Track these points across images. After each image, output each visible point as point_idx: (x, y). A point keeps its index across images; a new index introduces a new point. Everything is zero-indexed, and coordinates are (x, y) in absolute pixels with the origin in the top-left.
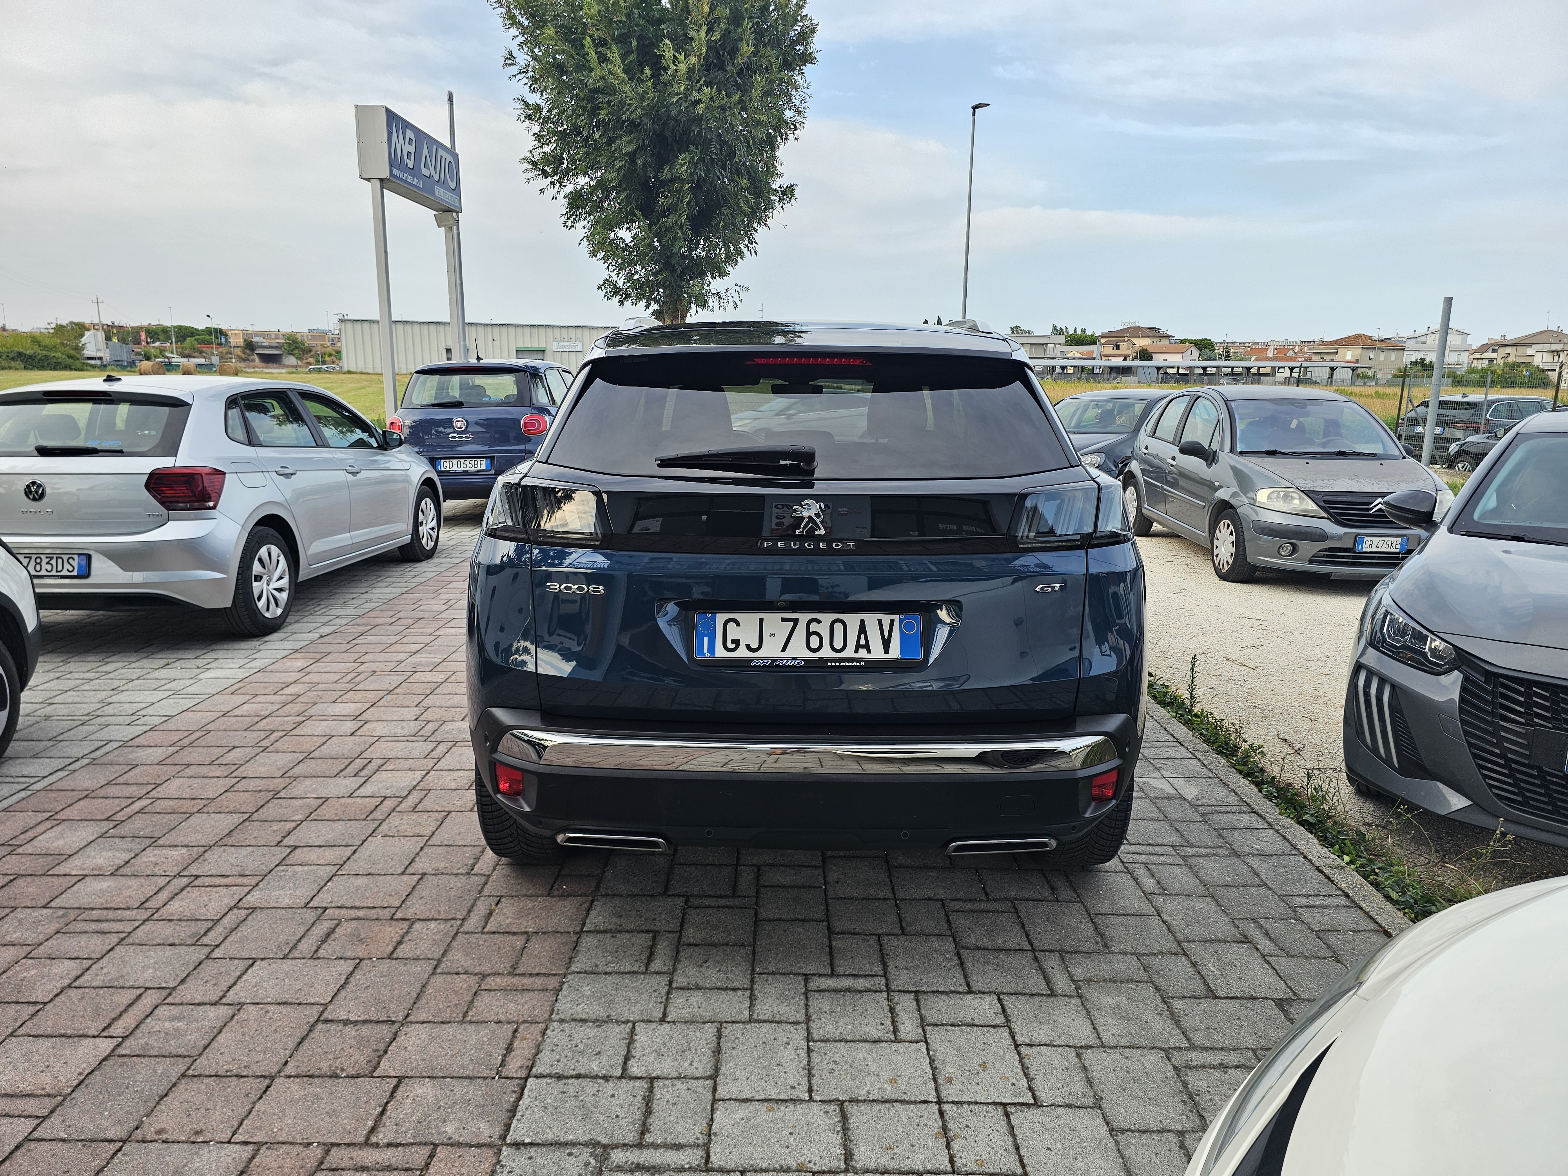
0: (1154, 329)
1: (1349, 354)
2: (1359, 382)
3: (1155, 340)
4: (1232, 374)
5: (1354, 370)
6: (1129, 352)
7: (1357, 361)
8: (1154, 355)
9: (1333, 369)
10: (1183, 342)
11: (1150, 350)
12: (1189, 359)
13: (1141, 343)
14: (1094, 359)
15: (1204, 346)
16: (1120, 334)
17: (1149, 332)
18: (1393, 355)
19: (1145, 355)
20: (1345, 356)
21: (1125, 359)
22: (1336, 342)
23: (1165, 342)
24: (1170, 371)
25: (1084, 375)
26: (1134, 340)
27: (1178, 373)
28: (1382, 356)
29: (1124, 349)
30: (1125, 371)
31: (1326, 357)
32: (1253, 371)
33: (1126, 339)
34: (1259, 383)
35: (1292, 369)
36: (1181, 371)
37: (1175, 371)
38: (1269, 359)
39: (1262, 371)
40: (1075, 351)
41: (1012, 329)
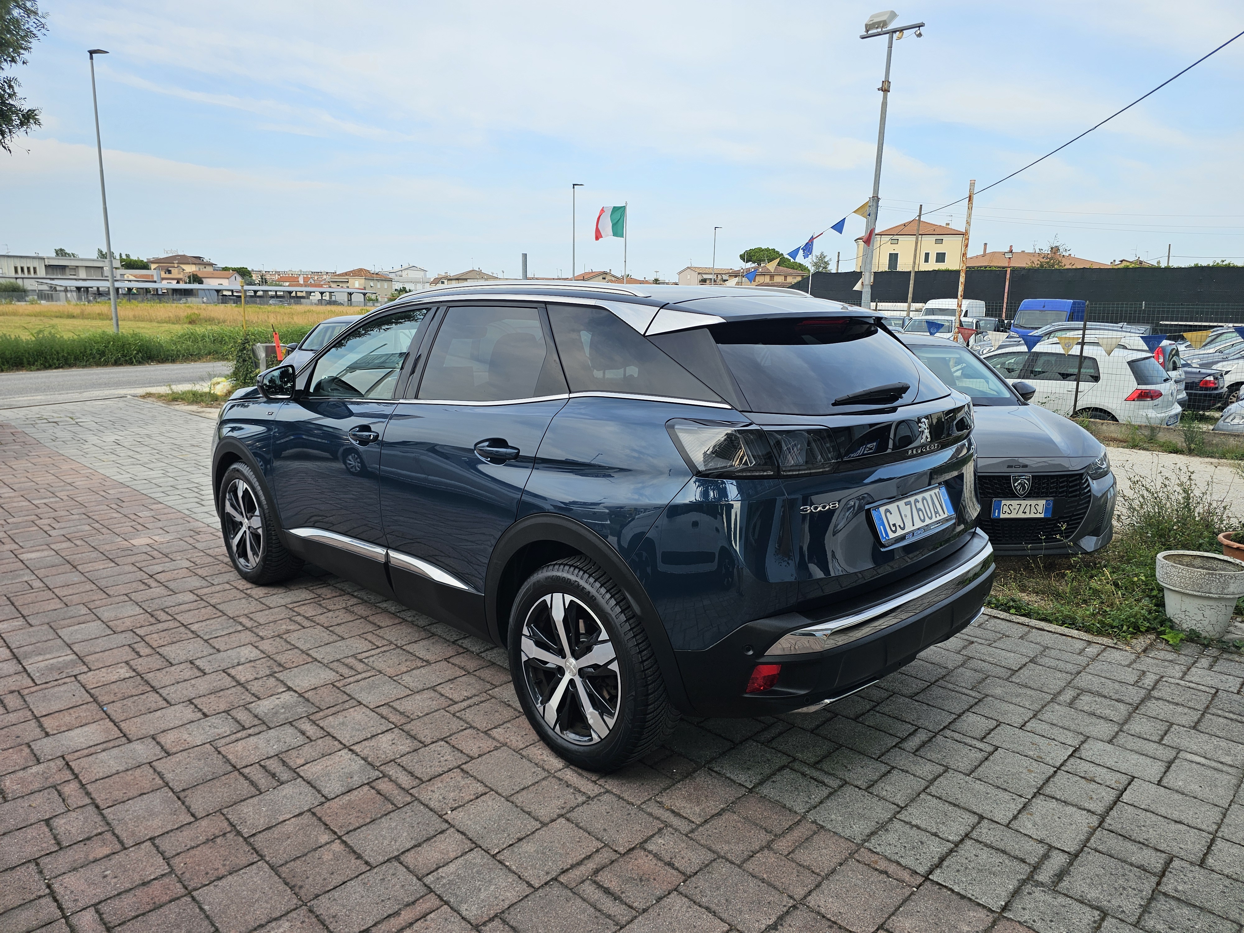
0: (199, 258)
1: (357, 284)
2: (371, 303)
3: (202, 267)
4: (277, 296)
5: (365, 294)
6: (181, 276)
7: (365, 289)
8: (204, 280)
9: (350, 294)
10: (225, 269)
11: (200, 275)
12: (235, 284)
13: (190, 269)
14: (155, 282)
15: (243, 273)
16: (170, 260)
17: (194, 260)
18: (386, 285)
19: (196, 279)
20: (354, 284)
21: (178, 282)
22: (346, 274)
23: (209, 269)
24: (225, 293)
25: (149, 296)
26: (184, 266)
27: (233, 295)
28: (379, 285)
29: (175, 273)
30: (188, 293)
31: (341, 285)
32: (294, 294)
33: (176, 265)
34: (301, 304)
35: (322, 293)
36: (235, 294)
37: (230, 293)
38: (301, 285)
39: (299, 294)
40: (130, 274)
41: (57, 252)
